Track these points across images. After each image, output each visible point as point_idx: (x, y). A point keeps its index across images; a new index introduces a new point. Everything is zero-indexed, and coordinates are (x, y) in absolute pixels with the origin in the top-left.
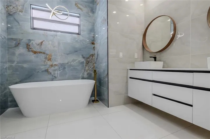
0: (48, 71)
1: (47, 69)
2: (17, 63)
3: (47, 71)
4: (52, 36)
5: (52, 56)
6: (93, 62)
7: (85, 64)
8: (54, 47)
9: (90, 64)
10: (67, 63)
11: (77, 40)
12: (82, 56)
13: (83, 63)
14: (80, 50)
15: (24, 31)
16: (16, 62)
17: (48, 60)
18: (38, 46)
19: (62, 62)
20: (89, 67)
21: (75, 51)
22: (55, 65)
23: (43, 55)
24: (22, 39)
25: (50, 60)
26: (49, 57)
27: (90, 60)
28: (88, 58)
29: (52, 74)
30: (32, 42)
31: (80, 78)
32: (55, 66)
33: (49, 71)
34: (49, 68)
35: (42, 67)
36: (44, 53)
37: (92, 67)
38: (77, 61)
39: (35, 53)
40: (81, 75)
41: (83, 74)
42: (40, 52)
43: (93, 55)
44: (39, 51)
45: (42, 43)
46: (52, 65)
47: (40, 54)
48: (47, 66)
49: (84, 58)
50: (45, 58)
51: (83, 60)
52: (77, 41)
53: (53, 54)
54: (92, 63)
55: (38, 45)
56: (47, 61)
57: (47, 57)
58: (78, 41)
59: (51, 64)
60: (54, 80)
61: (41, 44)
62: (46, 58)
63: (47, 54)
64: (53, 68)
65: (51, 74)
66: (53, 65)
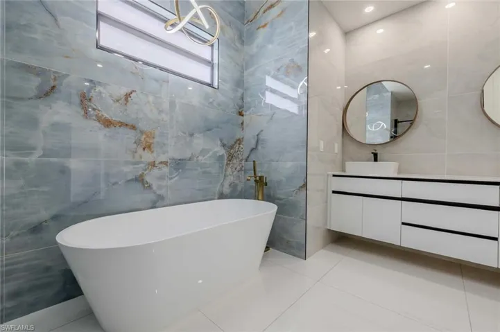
0: (143, 180)
1: (141, 175)
2: (44, 156)
3: (140, 179)
4: (156, 80)
5: (154, 138)
6: (240, 156)
7: (225, 162)
8: (160, 112)
9: (235, 161)
10: (190, 159)
11: (211, 100)
12: (221, 140)
13: (221, 157)
14: (218, 127)
15: (74, 50)
16: (39, 152)
17: (144, 149)
18: (118, 104)
19: (177, 156)
20: (234, 169)
21: (208, 128)
22: (161, 163)
23: (131, 134)
24: (67, 75)
25: (148, 147)
26: (148, 139)
27: (235, 152)
28: (232, 147)
29: (154, 187)
30: (99, 88)
31: (216, 197)
32: (160, 166)
33: (147, 179)
34: (146, 170)
35: (127, 169)
36: (133, 127)
37: (238, 168)
38: (211, 153)
39: (108, 123)
40: (217, 188)
41: (222, 185)
42: (122, 124)
43: (239, 141)
44: (118, 119)
45: (128, 96)
46: (153, 164)
47: (122, 130)
48: (142, 165)
49: (224, 145)
50: (135, 142)
51: (222, 152)
52: (211, 103)
53: (157, 133)
54: (239, 158)
55: (118, 101)
56: (140, 151)
57: (143, 139)
58: (215, 104)
59: (151, 160)
60: (157, 204)
61: (126, 100)
62: (138, 142)
63: (142, 132)
64: (156, 172)
65: (150, 187)
66: (157, 162)
